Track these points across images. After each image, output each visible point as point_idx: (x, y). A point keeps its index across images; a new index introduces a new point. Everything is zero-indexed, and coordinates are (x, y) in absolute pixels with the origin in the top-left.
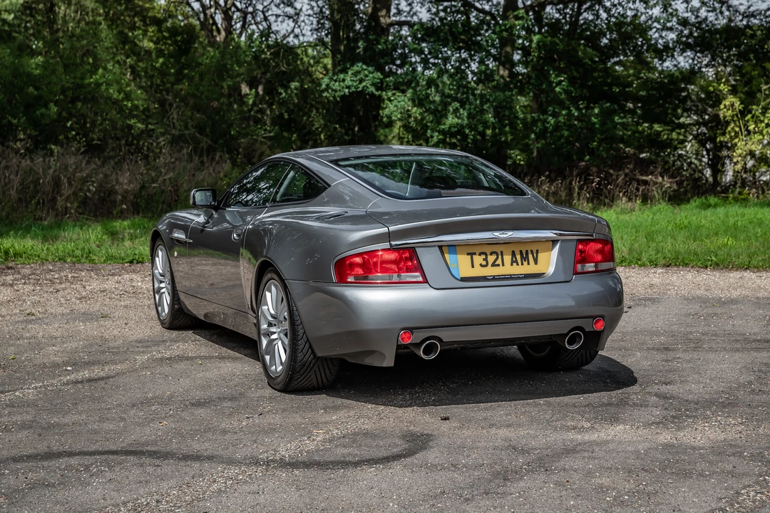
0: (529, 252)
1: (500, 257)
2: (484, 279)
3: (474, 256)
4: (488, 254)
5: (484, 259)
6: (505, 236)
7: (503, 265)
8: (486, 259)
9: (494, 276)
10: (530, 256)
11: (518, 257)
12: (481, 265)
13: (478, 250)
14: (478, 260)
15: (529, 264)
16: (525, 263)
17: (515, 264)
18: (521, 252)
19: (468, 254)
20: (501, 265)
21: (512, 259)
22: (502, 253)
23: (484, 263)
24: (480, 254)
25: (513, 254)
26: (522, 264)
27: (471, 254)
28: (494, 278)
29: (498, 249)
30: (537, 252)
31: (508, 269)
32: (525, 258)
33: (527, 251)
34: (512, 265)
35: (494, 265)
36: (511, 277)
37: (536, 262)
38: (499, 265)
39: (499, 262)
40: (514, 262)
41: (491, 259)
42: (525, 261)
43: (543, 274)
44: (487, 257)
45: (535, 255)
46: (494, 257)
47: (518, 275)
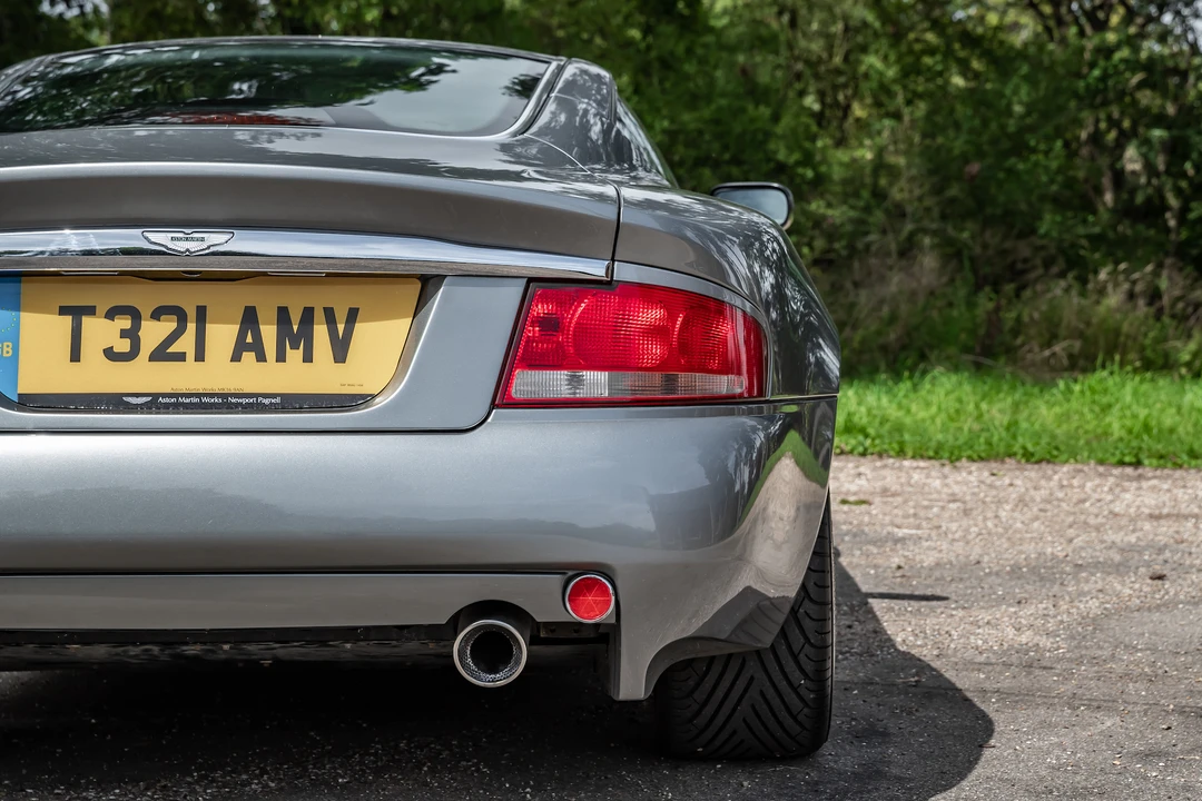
0: (319, 315)
1: (191, 327)
2: (116, 402)
3: (87, 321)
4: (146, 312)
5: (124, 334)
6: (193, 246)
7: (200, 356)
8: (132, 334)
9: (156, 396)
10: (321, 332)
11: (269, 333)
12: (110, 354)
13: (104, 298)
14: (102, 332)
15: (308, 358)
16: (295, 355)
17: (249, 357)
18: (283, 316)
19: (63, 311)
20: (191, 355)
21: (241, 335)
22: (202, 312)
23: (124, 346)
24: (111, 314)
25: (250, 319)
26: (281, 357)
27: (77, 312)
28: (155, 403)
29: (187, 298)
30: (353, 316)
31: (219, 371)
32: (296, 334)
33: (308, 313)
34: (236, 357)
35: (160, 354)
36: (225, 402)
37: (341, 350)
38: (181, 357)
39: (186, 343)
40: (248, 346)
41: (154, 332)
42: (295, 346)
43: (366, 399)
44: (136, 326)
45: (341, 327)
46: (167, 326)
47: (257, 395)
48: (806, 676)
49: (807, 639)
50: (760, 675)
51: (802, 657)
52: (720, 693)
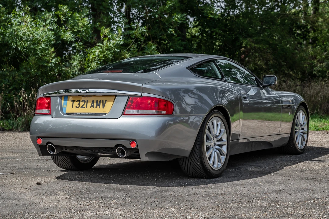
0: (102, 101)
1: (86, 103)
2: (76, 114)
4: (81, 101)
5: (78, 104)
6: (84, 91)
7: (86, 108)
10: (101, 104)
11: (95, 104)
12: (76, 107)
14: (76, 104)
15: (99, 108)
16: (98, 107)
17: (92, 107)
18: (97, 101)
20: (85, 107)
21: (92, 104)
22: (87, 101)
23: (78, 106)
24: (77, 102)
25: (93, 102)
26: (96, 108)
27: (73, 101)
28: (81, 114)
29: (86, 99)
30: (106, 101)
31: (89, 110)
33: (100, 101)
34: (91, 108)
35: (82, 107)
36: (89, 114)
37: (104, 107)
38: (84, 107)
40: (92, 106)
42: (98, 106)
43: (106, 114)
44: (80, 103)
45: (104, 103)
46: (83, 103)
47: (92, 113)
48: (199, 163)
49: (198, 156)
50: (191, 162)
51: (197, 159)
52: (187, 165)
